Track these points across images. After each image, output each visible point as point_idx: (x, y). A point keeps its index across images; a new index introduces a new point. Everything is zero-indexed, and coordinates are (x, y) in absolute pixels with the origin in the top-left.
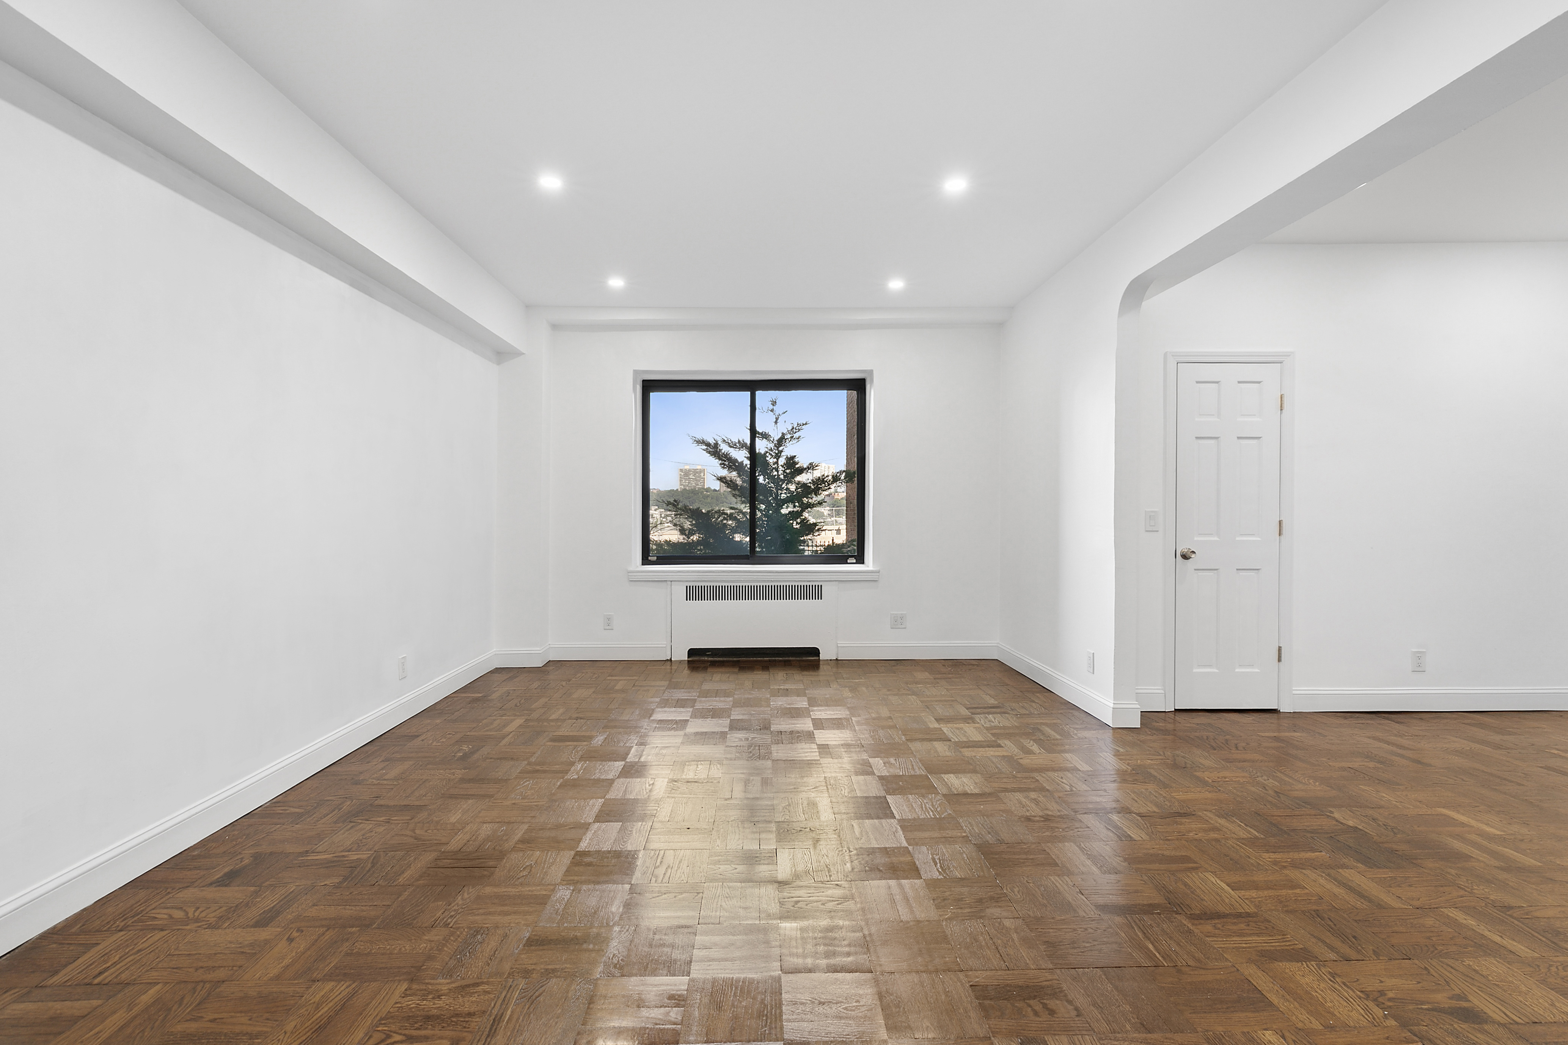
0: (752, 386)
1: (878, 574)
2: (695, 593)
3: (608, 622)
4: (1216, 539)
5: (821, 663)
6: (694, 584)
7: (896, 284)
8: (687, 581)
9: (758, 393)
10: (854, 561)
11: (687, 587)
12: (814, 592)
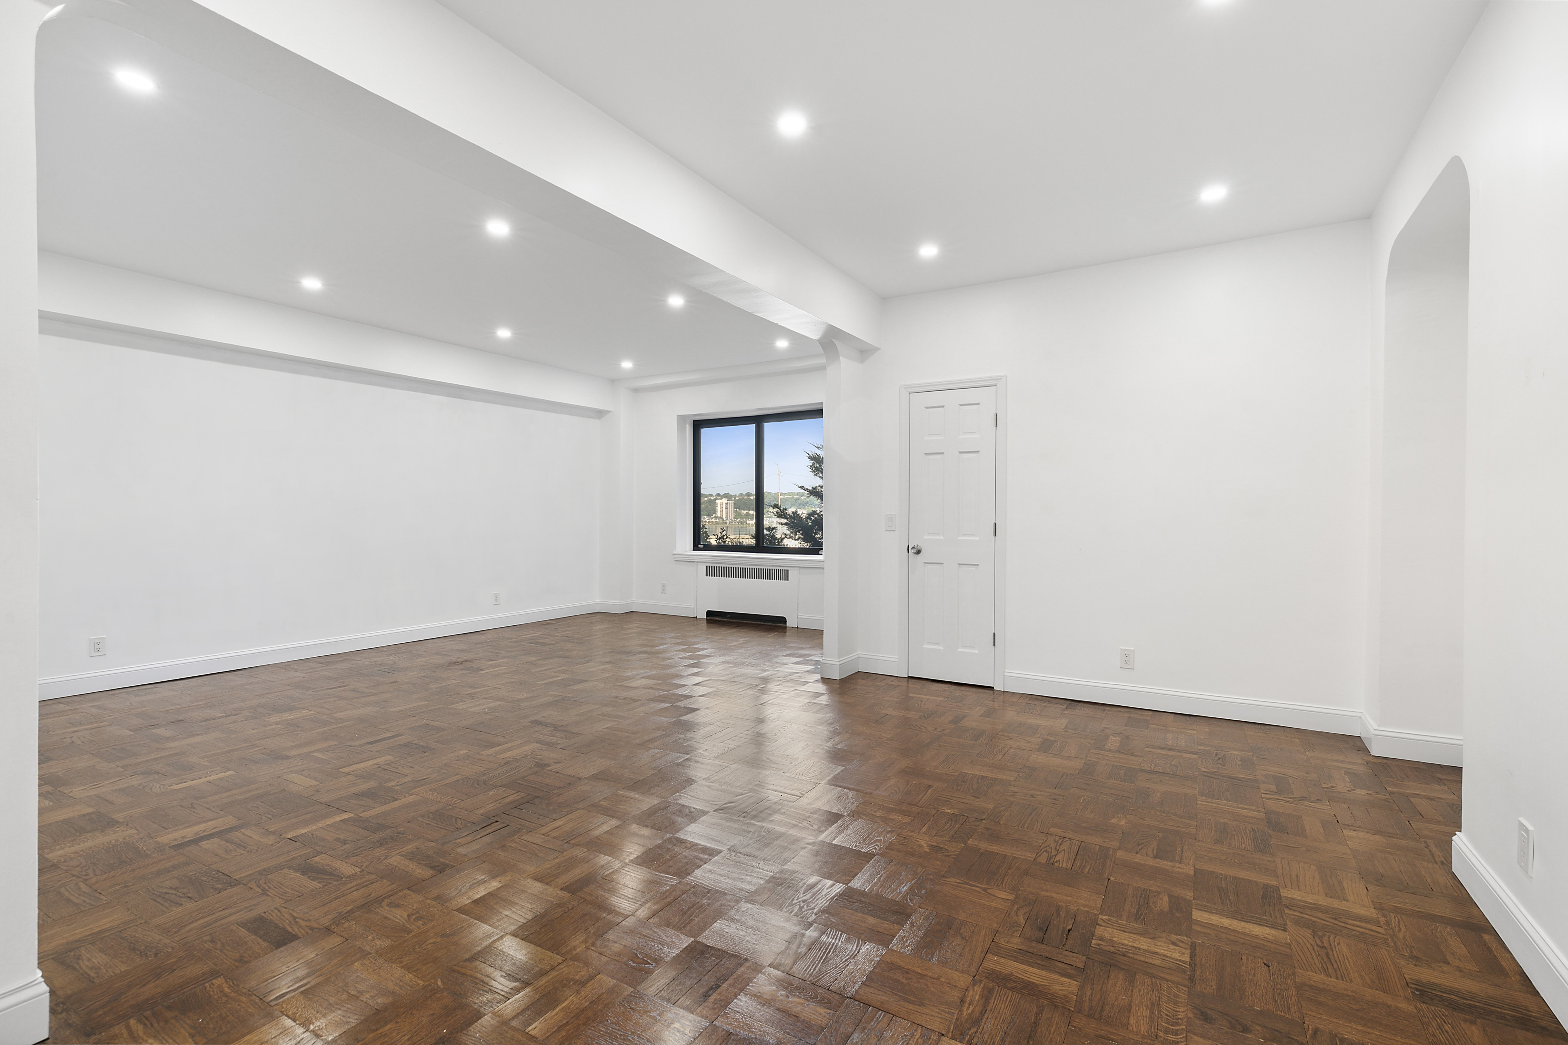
0: (758, 420)
2: (713, 571)
3: (664, 587)
4: (942, 538)
5: (788, 628)
6: (710, 565)
8: (706, 563)
11: (707, 567)
12: (782, 575)
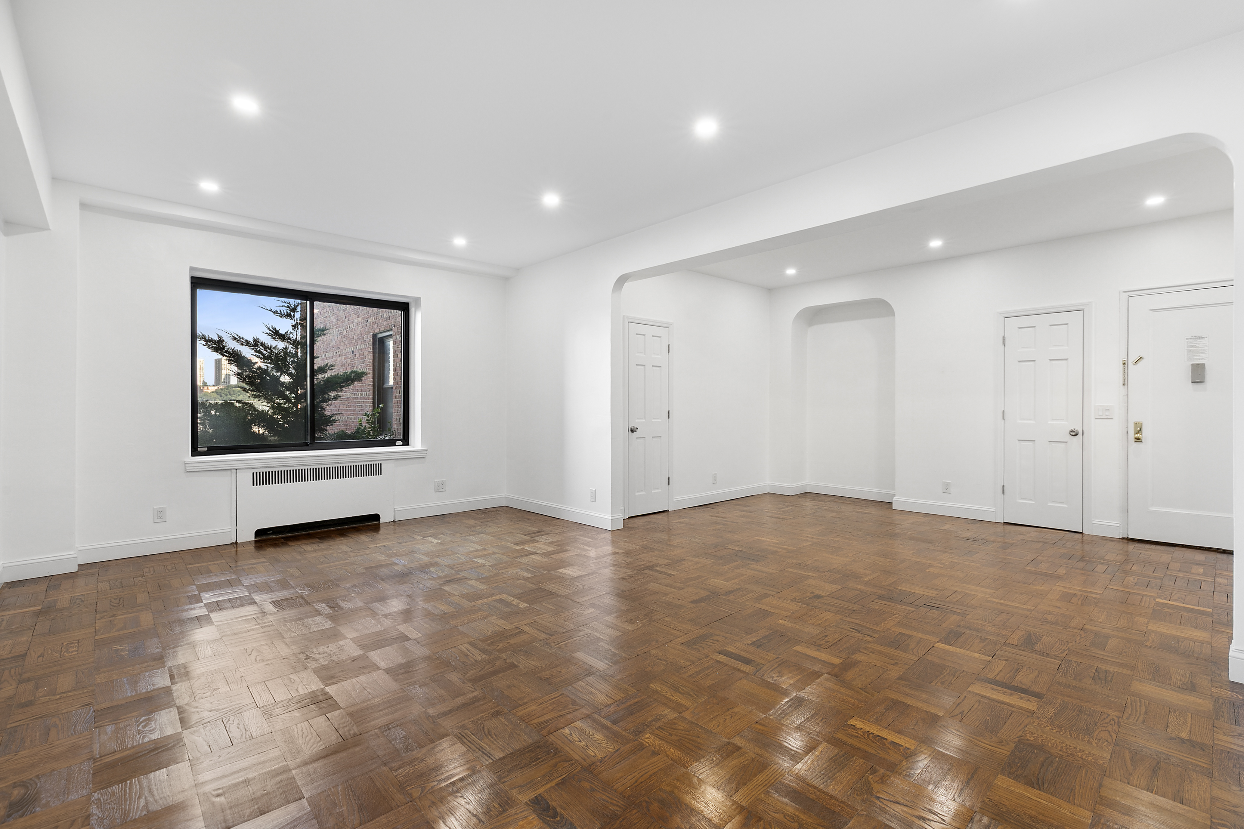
1: (426, 452)
2: (259, 479)
3: (160, 515)
4: (644, 421)
5: (381, 525)
6: (261, 470)
7: (460, 242)
8: (253, 468)
9: (315, 302)
10: (401, 443)
11: (253, 473)
12: (374, 469)
